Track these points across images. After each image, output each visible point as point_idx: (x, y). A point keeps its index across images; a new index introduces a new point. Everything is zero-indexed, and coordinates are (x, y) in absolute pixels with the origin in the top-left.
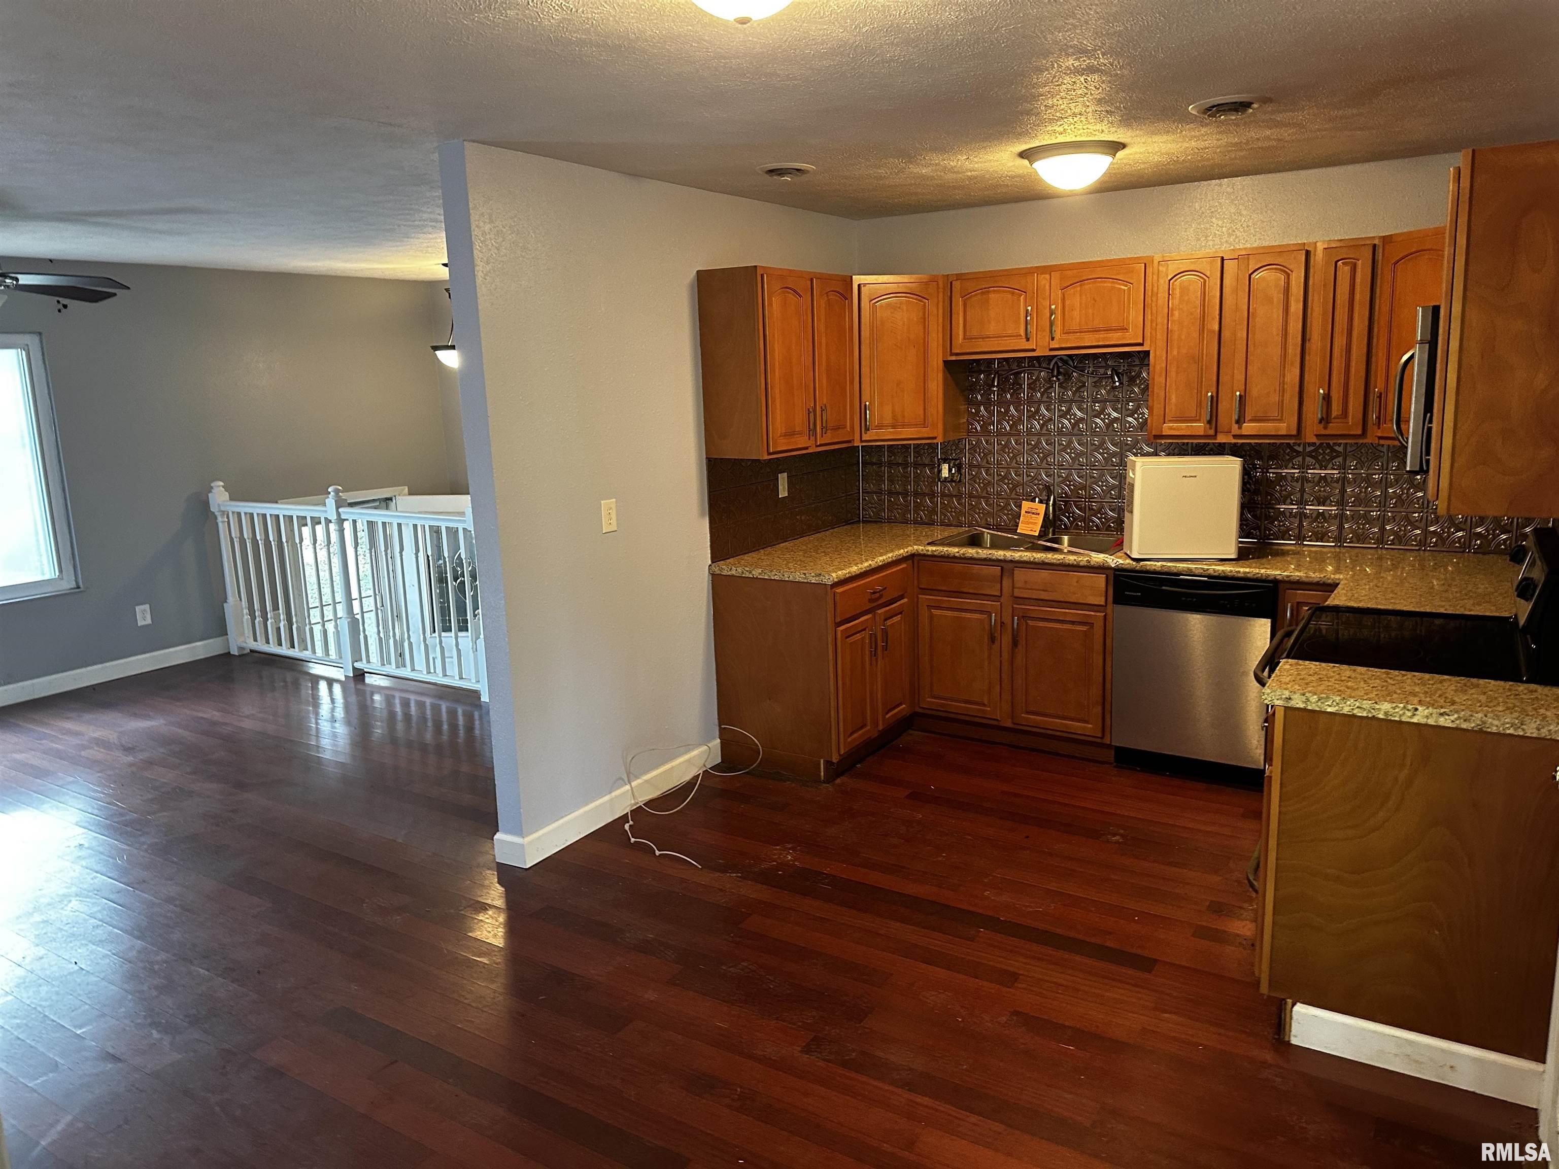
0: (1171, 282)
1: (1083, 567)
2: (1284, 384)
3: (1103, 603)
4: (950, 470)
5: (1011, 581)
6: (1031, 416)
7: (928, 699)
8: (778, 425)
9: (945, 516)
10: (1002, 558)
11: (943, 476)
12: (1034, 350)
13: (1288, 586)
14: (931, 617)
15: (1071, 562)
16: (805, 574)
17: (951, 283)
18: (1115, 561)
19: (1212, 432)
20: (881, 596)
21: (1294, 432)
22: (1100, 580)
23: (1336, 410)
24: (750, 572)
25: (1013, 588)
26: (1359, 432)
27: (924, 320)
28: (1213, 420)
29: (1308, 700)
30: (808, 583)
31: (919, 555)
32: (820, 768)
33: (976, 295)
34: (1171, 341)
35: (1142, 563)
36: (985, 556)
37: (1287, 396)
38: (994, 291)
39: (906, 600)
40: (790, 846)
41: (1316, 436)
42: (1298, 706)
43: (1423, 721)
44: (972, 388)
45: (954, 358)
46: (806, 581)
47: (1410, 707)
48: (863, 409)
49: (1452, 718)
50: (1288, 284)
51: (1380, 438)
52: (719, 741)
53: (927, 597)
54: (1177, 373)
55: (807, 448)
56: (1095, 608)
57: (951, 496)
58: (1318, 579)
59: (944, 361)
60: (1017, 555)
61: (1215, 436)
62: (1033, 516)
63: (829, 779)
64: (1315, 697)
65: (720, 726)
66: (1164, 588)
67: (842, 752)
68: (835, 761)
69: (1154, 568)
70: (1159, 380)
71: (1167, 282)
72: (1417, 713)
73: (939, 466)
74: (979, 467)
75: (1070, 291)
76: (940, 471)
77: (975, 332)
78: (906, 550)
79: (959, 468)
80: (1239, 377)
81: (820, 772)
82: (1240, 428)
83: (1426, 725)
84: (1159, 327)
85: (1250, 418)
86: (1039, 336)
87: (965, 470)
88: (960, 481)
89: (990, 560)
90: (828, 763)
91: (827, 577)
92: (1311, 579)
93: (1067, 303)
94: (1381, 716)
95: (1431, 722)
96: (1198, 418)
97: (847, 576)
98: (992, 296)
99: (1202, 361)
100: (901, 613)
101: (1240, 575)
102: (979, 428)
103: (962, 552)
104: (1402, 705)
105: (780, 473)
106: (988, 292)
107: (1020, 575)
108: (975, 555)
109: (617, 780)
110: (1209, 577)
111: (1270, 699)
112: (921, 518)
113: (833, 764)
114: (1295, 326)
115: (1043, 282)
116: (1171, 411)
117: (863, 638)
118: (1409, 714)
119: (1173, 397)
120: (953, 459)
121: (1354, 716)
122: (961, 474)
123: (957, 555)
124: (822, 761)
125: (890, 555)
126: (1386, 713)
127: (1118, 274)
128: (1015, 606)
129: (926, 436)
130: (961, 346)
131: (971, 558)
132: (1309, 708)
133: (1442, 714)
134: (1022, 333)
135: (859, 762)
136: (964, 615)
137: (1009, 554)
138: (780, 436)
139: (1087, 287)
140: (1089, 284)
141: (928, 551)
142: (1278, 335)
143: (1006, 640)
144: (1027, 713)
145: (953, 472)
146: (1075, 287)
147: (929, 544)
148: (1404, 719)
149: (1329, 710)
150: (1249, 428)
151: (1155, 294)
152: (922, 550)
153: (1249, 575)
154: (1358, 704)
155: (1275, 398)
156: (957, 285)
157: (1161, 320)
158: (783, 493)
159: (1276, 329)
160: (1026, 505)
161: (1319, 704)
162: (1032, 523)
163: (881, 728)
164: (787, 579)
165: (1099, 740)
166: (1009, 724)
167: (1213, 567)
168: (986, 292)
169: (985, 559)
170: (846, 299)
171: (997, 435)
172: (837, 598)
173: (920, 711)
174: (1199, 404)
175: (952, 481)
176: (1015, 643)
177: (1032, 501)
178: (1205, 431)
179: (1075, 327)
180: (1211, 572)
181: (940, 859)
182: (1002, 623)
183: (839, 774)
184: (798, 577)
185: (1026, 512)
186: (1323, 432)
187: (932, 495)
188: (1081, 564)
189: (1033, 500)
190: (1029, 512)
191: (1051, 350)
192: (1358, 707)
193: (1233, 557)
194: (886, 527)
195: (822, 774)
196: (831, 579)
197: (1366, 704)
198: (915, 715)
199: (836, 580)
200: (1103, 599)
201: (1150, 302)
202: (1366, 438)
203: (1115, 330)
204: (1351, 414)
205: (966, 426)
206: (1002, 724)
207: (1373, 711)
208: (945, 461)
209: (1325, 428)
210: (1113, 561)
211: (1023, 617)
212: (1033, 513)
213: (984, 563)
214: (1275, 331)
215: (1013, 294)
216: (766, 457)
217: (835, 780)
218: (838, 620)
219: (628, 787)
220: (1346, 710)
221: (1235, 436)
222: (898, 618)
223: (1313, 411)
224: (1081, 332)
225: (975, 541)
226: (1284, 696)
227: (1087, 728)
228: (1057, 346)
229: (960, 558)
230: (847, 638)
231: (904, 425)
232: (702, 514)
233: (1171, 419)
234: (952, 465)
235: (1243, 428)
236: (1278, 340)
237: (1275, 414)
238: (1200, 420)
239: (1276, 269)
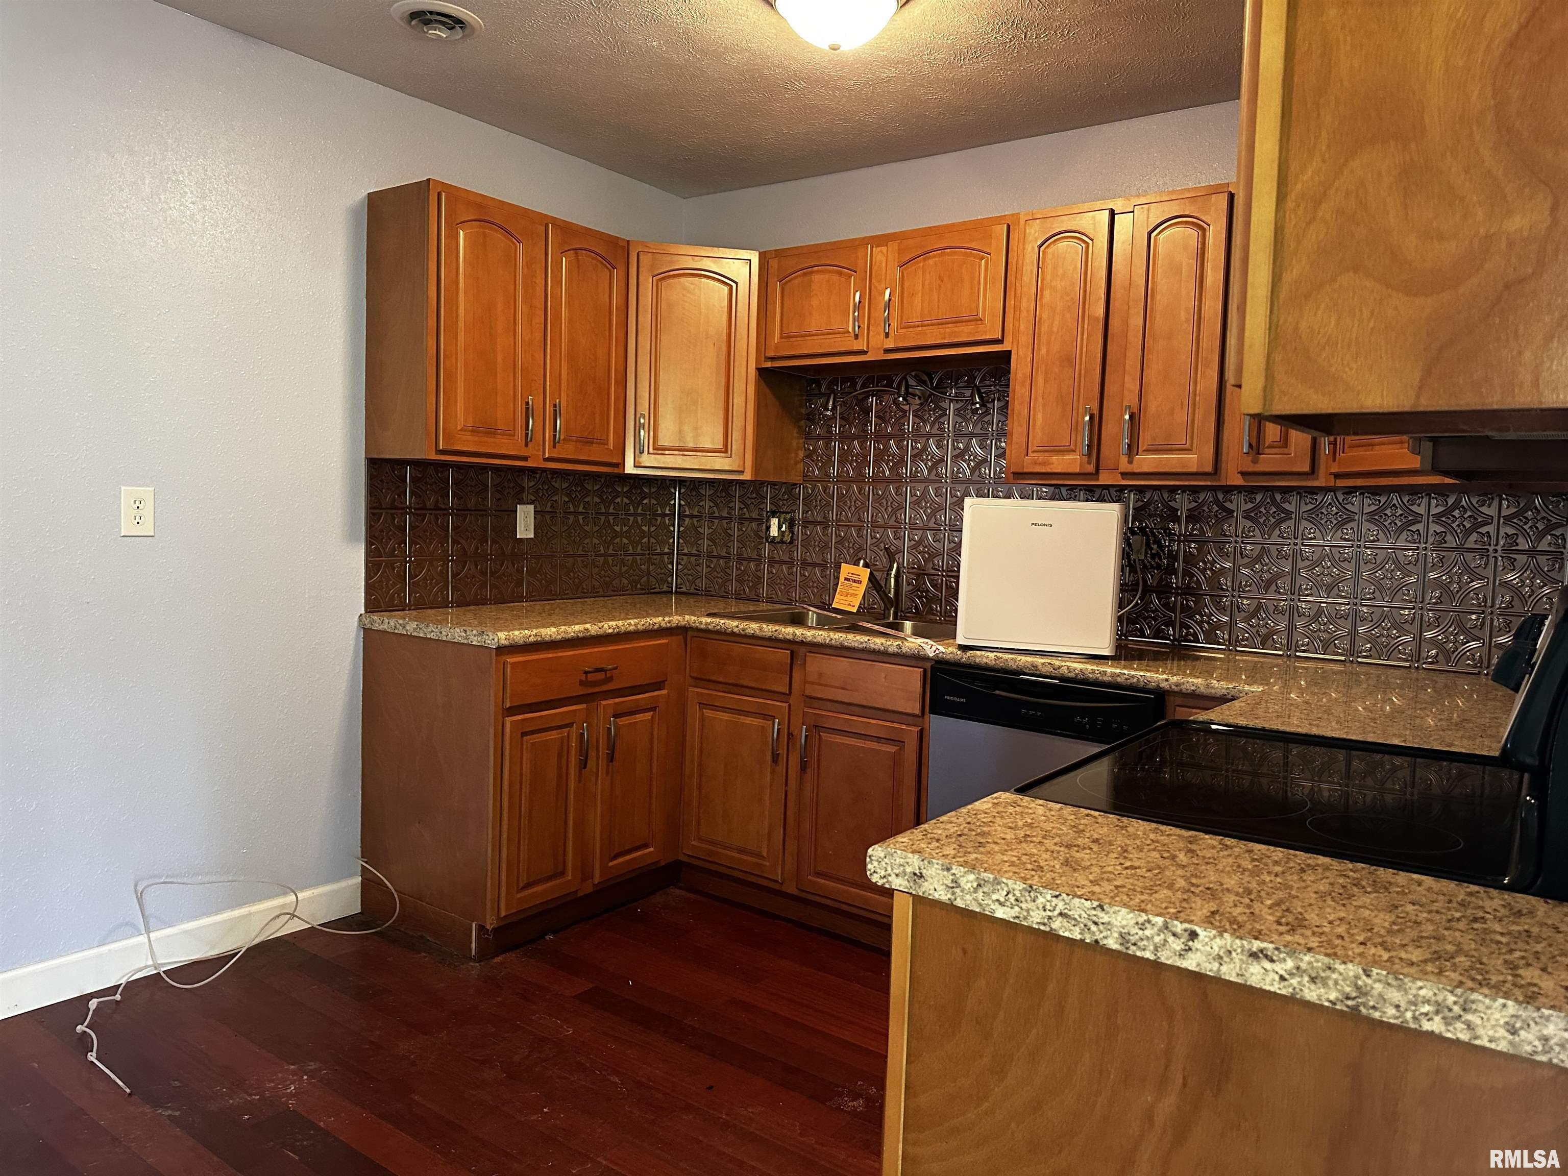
0: (1042, 248)
1: (892, 655)
3: (917, 711)
4: (780, 527)
5: (802, 673)
6: (879, 456)
7: (695, 843)
8: (458, 415)
9: (773, 589)
10: (790, 637)
11: (772, 535)
12: (866, 352)
13: (1179, 700)
14: (703, 719)
15: (876, 647)
16: (465, 631)
17: (769, 262)
18: (934, 648)
19: (1091, 468)
20: (610, 679)
21: (1209, 468)
22: (915, 676)
23: (1269, 433)
25: (805, 683)
26: (1306, 468)
27: (729, 310)
28: (1095, 447)
29: (957, 883)
30: (468, 645)
31: (691, 628)
32: (470, 937)
33: (796, 277)
34: (1040, 335)
35: (971, 653)
36: (770, 634)
37: (1200, 414)
38: (818, 271)
39: (663, 691)
41: (1243, 474)
42: (936, 896)
43: (1210, 968)
45: (769, 365)
46: (466, 642)
47: (1179, 927)
49: (1280, 968)
50: (1204, 245)
51: (1337, 476)
53: (702, 691)
54: (1046, 381)
55: (525, 459)
56: (908, 719)
57: (780, 562)
58: (1224, 692)
59: (758, 369)
60: (809, 634)
61: (1096, 474)
62: (854, 584)
63: (484, 955)
64: (972, 877)
66: (997, 692)
67: (503, 914)
68: (489, 927)
69: (985, 660)
71: (1036, 250)
72: (1196, 944)
73: (767, 520)
74: (814, 524)
75: (911, 267)
76: (768, 528)
77: (793, 329)
79: (791, 524)
80: (1132, 385)
81: (471, 944)
82: (1131, 462)
83: (1217, 981)
84: (1024, 314)
85: (1145, 448)
86: (871, 333)
87: (798, 528)
88: (791, 543)
89: (777, 640)
90: (481, 928)
91: (491, 637)
92: (1213, 691)
93: (906, 284)
94: (1112, 943)
95: (1229, 972)
96: (1071, 448)
97: (532, 639)
98: (816, 278)
99: (1081, 364)
100: (653, 709)
101: (1105, 678)
102: (815, 471)
103: (741, 626)
104: (1159, 920)
105: (519, 504)
106: (812, 272)
107: (816, 664)
108: (758, 632)
110: (1063, 679)
111: (883, 873)
112: (744, 591)
113: (488, 931)
114: (1213, 305)
115: (878, 258)
116: (1038, 437)
117: (562, 739)
118: (1177, 945)
119: (1039, 417)
120: (783, 513)
121: (1053, 936)
122: (793, 533)
123: (736, 630)
124: (474, 925)
126: (1124, 938)
127: (971, 241)
128: (806, 710)
129: (729, 468)
130: (777, 347)
131: (753, 637)
132: (959, 903)
133: (1254, 955)
134: (850, 328)
135: (554, 932)
136: (742, 719)
137: (798, 632)
138: (461, 431)
139: (931, 262)
140: (935, 256)
142: (1187, 321)
143: (794, 760)
144: (818, 874)
145: (783, 529)
146: (917, 263)
148: (1166, 957)
149: (1001, 913)
150: (1146, 461)
151: (1019, 269)
152: (694, 622)
153: (1119, 679)
154: (1061, 906)
155: (1182, 416)
156: (775, 265)
157: (1027, 304)
158: (524, 532)
159: (1184, 314)
161: (980, 895)
162: (851, 595)
163: (599, 880)
164: (444, 638)
166: (791, 889)
167: (1068, 664)
168: (807, 271)
169: (770, 639)
170: (613, 267)
171: (837, 481)
172: (509, 671)
173: (685, 859)
175: (782, 542)
176: (804, 767)
177: (854, 565)
178: (1081, 465)
179: (916, 318)
180: (1064, 671)
182: (790, 735)
183: (509, 948)
184: (460, 635)
185: (846, 579)
186: (1253, 469)
187: (758, 560)
188: (891, 650)
189: (856, 564)
190: (849, 580)
191: (887, 351)
192: (1061, 914)
193: (1109, 652)
195: (474, 946)
196: (497, 640)
197: (1080, 907)
198: (675, 864)
199: (505, 642)
200: (918, 705)
201: (1013, 279)
203: (967, 321)
204: (1293, 440)
205: (800, 467)
206: (784, 889)
207: (1094, 928)
208: (774, 514)
209: (1255, 461)
210: (931, 648)
211: (816, 726)
212: (855, 581)
213: (765, 643)
214: (1183, 315)
215: (840, 274)
216: (433, 456)
217: (496, 957)
218: (508, 705)
220: (1035, 919)
221: (1124, 475)
222: (648, 715)
223: (1237, 435)
224: (922, 326)
226: (909, 870)
228: (892, 347)
229: (739, 635)
230: (526, 734)
231: (696, 450)
232: (351, 538)
233: (1036, 448)
234: (782, 520)
235: (1135, 462)
236: (1189, 328)
237: (1181, 440)
238: (1074, 451)
239: (1186, 223)
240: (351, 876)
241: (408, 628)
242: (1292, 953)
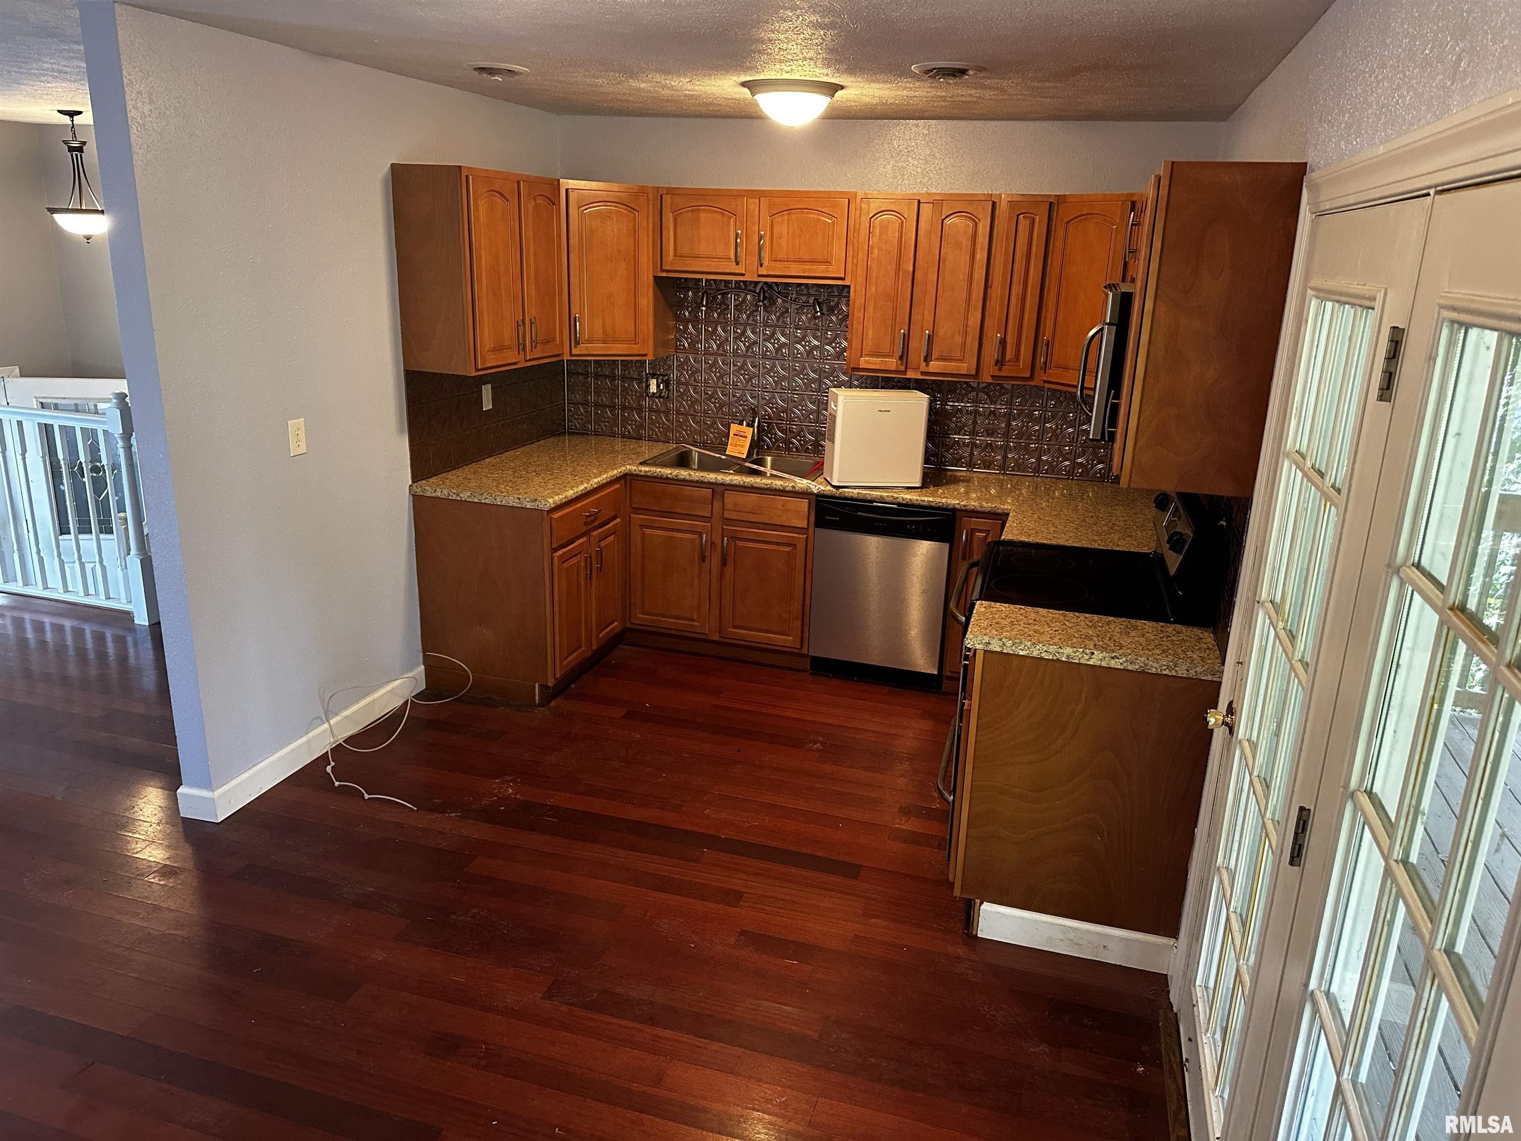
0: (872, 219)
1: (789, 492)
2: (967, 327)
3: (805, 526)
4: (658, 386)
5: (721, 503)
6: (738, 338)
7: (640, 616)
8: (486, 340)
9: (653, 431)
10: (713, 481)
11: (651, 391)
12: (743, 275)
13: (964, 514)
14: (644, 537)
15: (775, 487)
16: (519, 499)
17: (661, 196)
18: (817, 488)
19: (903, 368)
20: (596, 519)
21: (973, 373)
22: (804, 505)
23: (1009, 354)
24: (458, 495)
25: (723, 510)
26: (1028, 375)
27: (634, 233)
28: (904, 356)
29: (1004, 644)
30: (522, 507)
31: (632, 475)
32: (534, 692)
33: (687, 211)
34: (870, 278)
35: (841, 490)
36: (697, 479)
37: (969, 341)
38: (702, 210)
39: (618, 520)
40: (510, 778)
41: (992, 376)
42: (995, 650)
43: (1098, 663)
44: (681, 304)
45: (664, 274)
46: (520, 506)
47: (1088, 651)
48: (573, 322)
49: (1121, 661)
50: (976, 232)
51: (1045, 382)
52: (423, 667)
53: (641, 516)
54: (875, 309)
55: (516, 363)
56: (799, 530)
57: (658, 412)
58: (990, 509)
59: (654, 277)
60: (727, 479)
61: (905, 372)
62: (741, 438)
63: (544, 703)
64: (1011, 642)
65: (424, 652)
66: (859, 513)
67: (558, 676)
68: (550, 685)
69: (851, 494)
70: (858, 314)
71: (869, 219)
72: (1094, 656)
73: (647, 380)
74: (687, 384)
75: (778, 218)
76: (648, 386)
77: (686, 251)
78: (619, 471)
79: (667, 384)
80: (929, 317)
81: (535, 696)
82: (927, 365)
83: (1100, 667)
84: (860, 263)
85: (936, 357)
86: (747, 262)
87: (673, 386)
88: (668, 397)
89: (702, 482)
90: (543, 687)
91: (543, 503)
92: (985, 509)
93: (775, 230)
94: (1064, 659)
95: (1104, 664)
96: (891, 354)
97: (564, 501)
98: (703, 215)
99: (897, 300)
100: (614, 533)
101: (924, 503)
102: (686, 345)
103: (674, 474)
104: (1081, 650)
105: (485, 388)
106: (699, 210)
107: (731, 498)
108: (688, 477)
109: (315, 719)
110: (899, 504)
111: (972, 644)
112: (629, 432)
113: (548, 687)
114: (979, 274)
115: (751, 207)
116: (868, 345)
117: (579, 562)
118: (1087, 657)
119: (870, 332)
120: (661, 375)
121: (1042, 658)
122: (669, 391)
123: (670, 476)
124: (537, 685)
125: (604, 476)
126: (1068, 657)
127: (824, 207)
128: (724, 527)
129: (636, 352)
130: (672, 262)
131: (684, 480)
132: (1005, 651)
133: (1113, 658)
134: (732, 257)
135: (573, 682)
136: (676, 534)
137: (720, 477)
138: (488, 351)
139: (793, 216)
140: (796, 213)
141: (641, 471)
142: (964, 280)
143: (716, 559)
144: (734, 627)
145: (661, 388)
146: (782, 215)
147: (641, 464)
148: (1082, 661)
149: (1021, 653)
150: (935, 366)
151: (857, 231)
152: (635, 470)
153: (932, 504)
154: (1045, 649)
155: (959, 339)
156: (667, 199)
157: (862, 256)
158: (487, 405)
159: (963, 275)
160: (734, 428)
161: (1014, 648)
162: (740, 446)
163: (594, 647)
164: (499, 503)
165: (797, 651)
166: (716, 638)
167: (902, 496)
168: (696, 210)
169: (697, 481)
170: (554, 204)
171: (705, 354)
172: (554, 523)
173: (632, 626)
174: (893, 342)
175: (660, 397)
176: (724, 563)
177: (739, 424)
178: (897, 366)
179: (781, 256)
180: (901, 500)
181: (661, 780)
182: (712, 543)
183: (554, 696)
184: (512, 501)
185: (734, 435)
186: (998, 373)
187: (640, 410)
188: (787, 489)
189: (741, 423)
190: (737, 435)
191: (759, 276)
192: (1045, 651)
193: (918, 485)
194: (593, 440)
195: (537, 698)
196: (548, 505)
197: (1052, 649)
198: (625, 630)
199: (552, 506)
200: (806, 522)
201: (852, 238)
202: (1033, 380)
203: (820, 262)
204: (1022, 357)
205: (674, 342)
206: (711, 638)
207: (1057, 654)
208: (653, 376)
209: (1000, 370)
210: (816, 486)
211: (732, 537)
212: (741, 436)
213: (695, 485)
214: (962, 277)
215: (723, 215)
216: (474, 374)
217: (549, 702)
218: (555, 545)
219: (326, 726)
220: (1035, 654)
221: (922, 373)
222: (612, 538)
223: (991, 352)
224: (787, 261)
225: (683, 461)
226: (984, 641)
227: (788, 641)
228: (765, 273)
229: (673, 479)
230: (563, 563)
231: (615, 341)
232: (401, 431)
233: (867, 353)
234: (660, 381)
235: (930, 366)
236: (965, 285)
237: (958, 355)
238: (892, 356)
239: (966, 217)
240: (418, 665)
241: (462, 495)
242: (1125, 656)
